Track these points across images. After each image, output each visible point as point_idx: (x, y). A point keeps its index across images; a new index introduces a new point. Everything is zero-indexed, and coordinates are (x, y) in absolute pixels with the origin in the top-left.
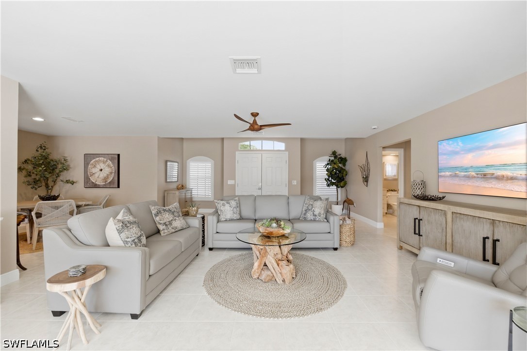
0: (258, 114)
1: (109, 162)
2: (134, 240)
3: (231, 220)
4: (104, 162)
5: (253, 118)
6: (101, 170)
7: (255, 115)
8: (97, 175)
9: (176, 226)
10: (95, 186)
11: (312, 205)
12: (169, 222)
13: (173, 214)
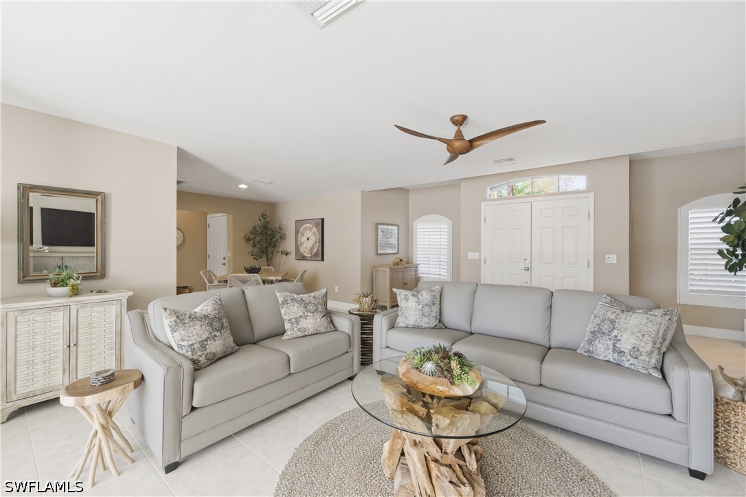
0: (465, 118)
1: (315, 229)
2: (193, 345)
3: (417, 329)
4: (311, 229)
5: (456, 128)
6: (308, 239)
7: (460, 121)
8: (304, 245)
9: (304, 326)
10: (303, 258)
11: (613, 322)
12: (296, 319)
13: (306, 307)
